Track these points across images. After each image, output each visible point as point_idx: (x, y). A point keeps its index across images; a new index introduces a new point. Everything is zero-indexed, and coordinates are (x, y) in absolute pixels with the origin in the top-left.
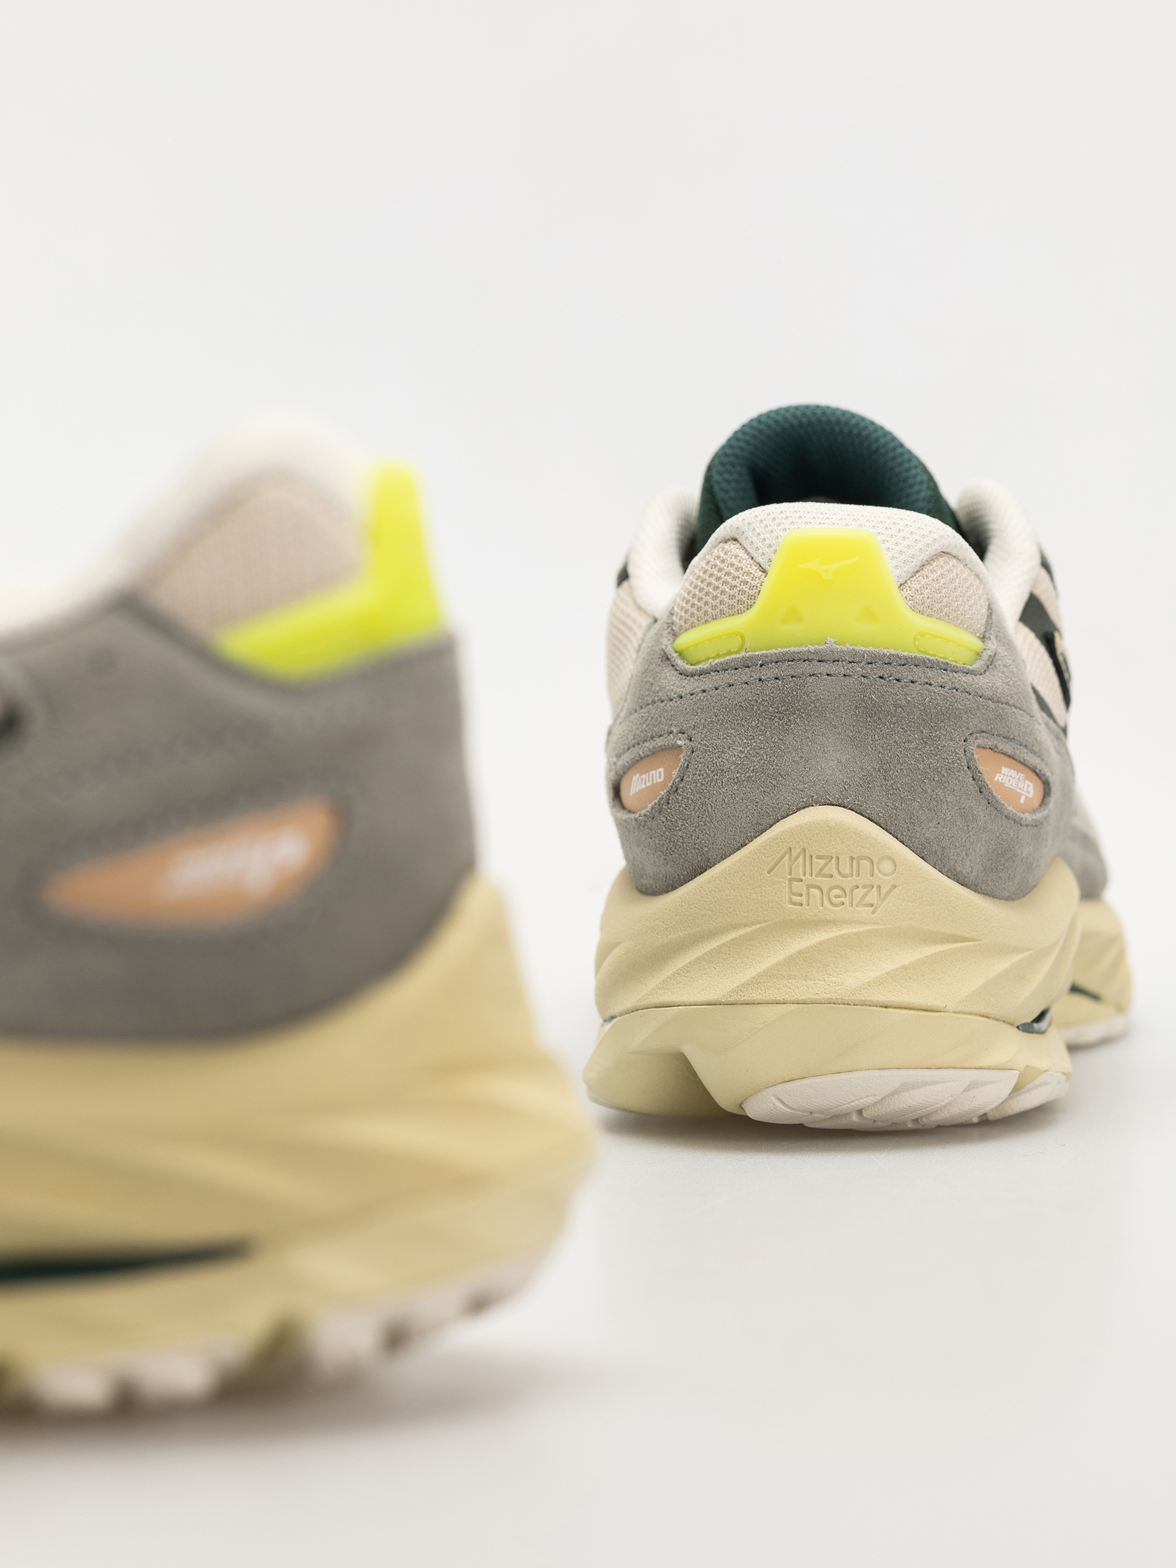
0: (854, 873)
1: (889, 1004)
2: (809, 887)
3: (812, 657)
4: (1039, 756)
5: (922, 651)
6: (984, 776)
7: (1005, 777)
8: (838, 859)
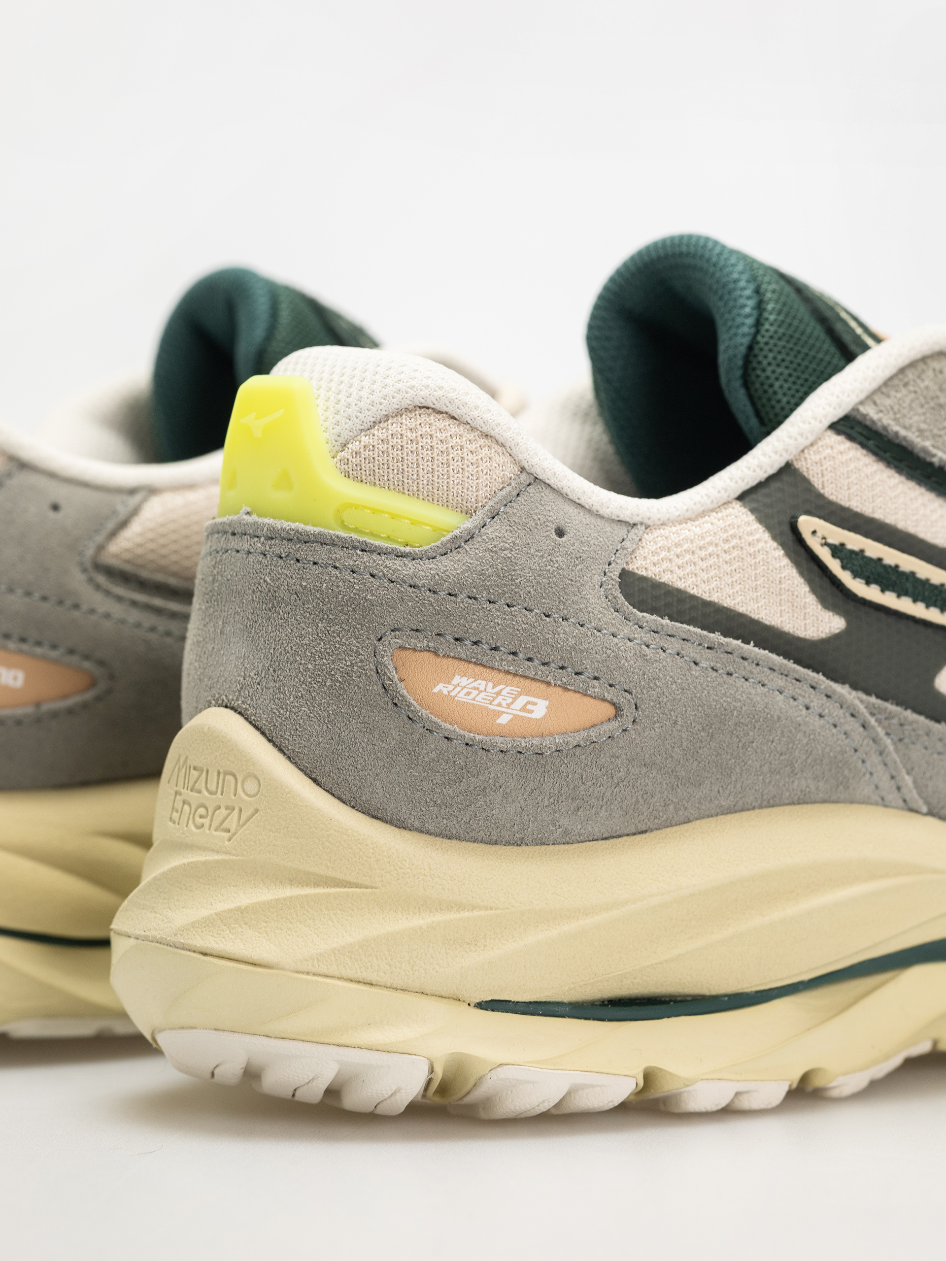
0: (219, 791)
1: (208, 952)
2: (184, 802)
3: (227, 528)
4: (562, 668)
5: (345, 527)
6: (401, 685)
7: (458, 689)
8: (208, 772)
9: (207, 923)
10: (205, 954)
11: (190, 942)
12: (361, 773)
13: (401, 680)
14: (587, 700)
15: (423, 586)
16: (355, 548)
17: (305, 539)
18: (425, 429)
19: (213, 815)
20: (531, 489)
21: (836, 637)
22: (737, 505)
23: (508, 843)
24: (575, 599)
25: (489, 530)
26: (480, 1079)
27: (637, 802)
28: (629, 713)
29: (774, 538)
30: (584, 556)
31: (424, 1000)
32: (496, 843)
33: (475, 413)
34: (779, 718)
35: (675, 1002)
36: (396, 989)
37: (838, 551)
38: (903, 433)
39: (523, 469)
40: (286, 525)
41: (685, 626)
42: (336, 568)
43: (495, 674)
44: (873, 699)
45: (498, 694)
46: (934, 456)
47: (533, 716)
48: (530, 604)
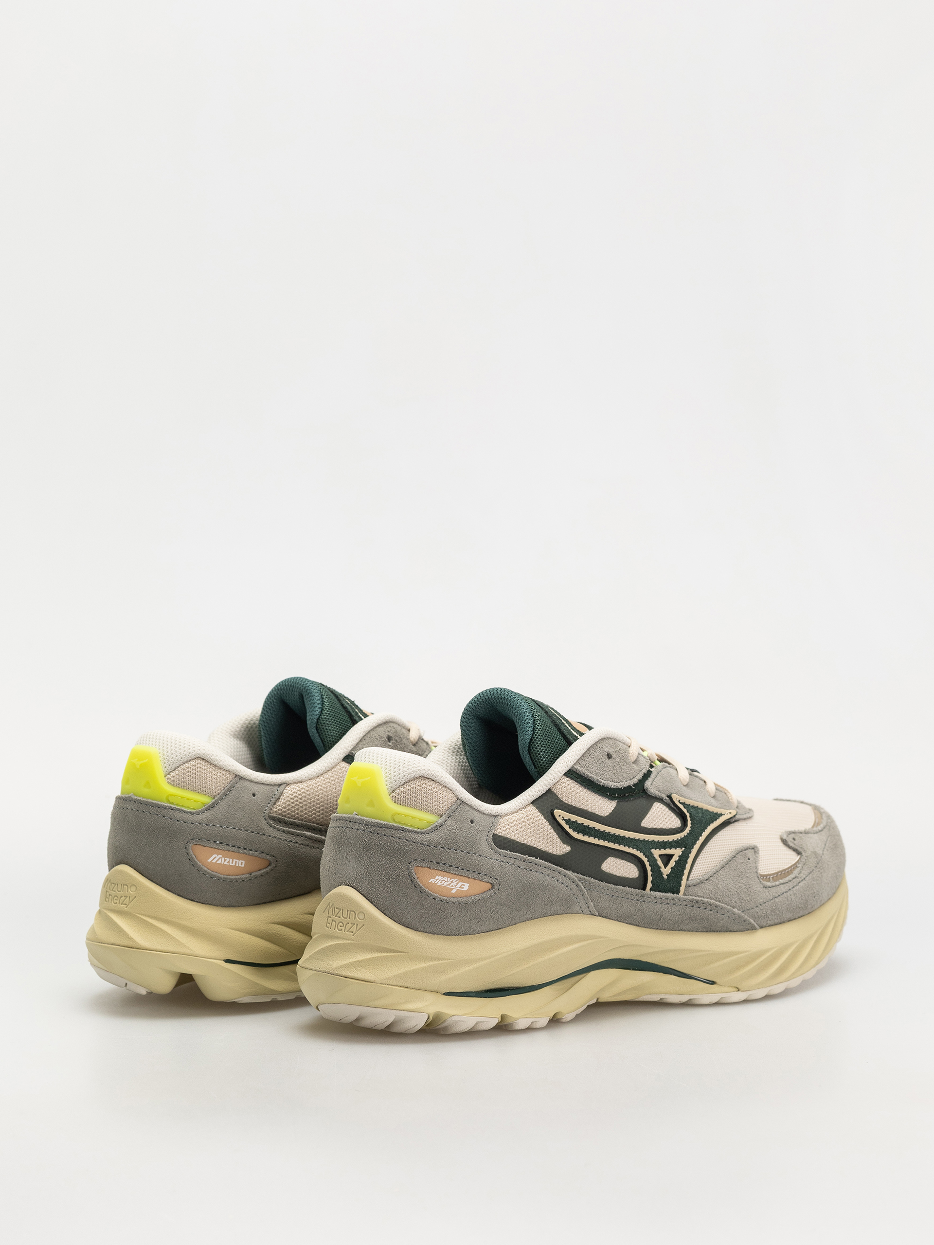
0: (348, 917)
2: (333, 921)
3: (348, 819)
4: (474, 872)
5: (395, 822)
6: (418, 880)
7: (438, 881)
8: (343, 910)
9: (346, 966)
10: (346, 978)
11: (340, 973)
12: (403, 911)
13: (417, 878)
14: (482, 882)
15: (425, 844)
16: (400, 830)
17: (381, 826)
18: (424, 786)
19: (346, 926)
20: (461, 806)
21: (568, 853)
22: (531, 806)
23: (454, 935)
24: (478, 846)
25: (447, 822)
26: (445, 1021)
27: (499, 918)
28: (496, 887)
29: (545, 818)
30: (481, 830)
31: (426, 993)
32: (449, 935)
33: (441, 779)
34: (548, 885)
35: (511, 990)
36: (416, 989)
37: (568, 822)
38: (590, 775)
39: (458, 798)
40: (373, 820)
41: (515, 853)
42: (393, 837)
43: (450, 875)
44: (580, 875)
45: (452, 882)
46: (601, 782)
47: (463, 889)
48: (463, 849)
